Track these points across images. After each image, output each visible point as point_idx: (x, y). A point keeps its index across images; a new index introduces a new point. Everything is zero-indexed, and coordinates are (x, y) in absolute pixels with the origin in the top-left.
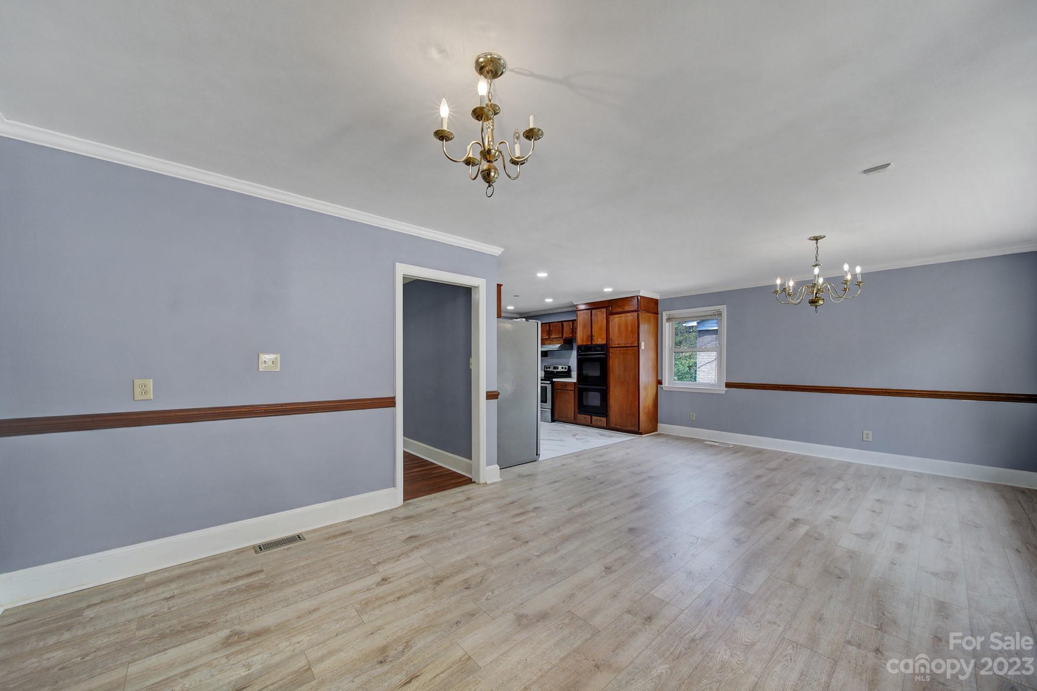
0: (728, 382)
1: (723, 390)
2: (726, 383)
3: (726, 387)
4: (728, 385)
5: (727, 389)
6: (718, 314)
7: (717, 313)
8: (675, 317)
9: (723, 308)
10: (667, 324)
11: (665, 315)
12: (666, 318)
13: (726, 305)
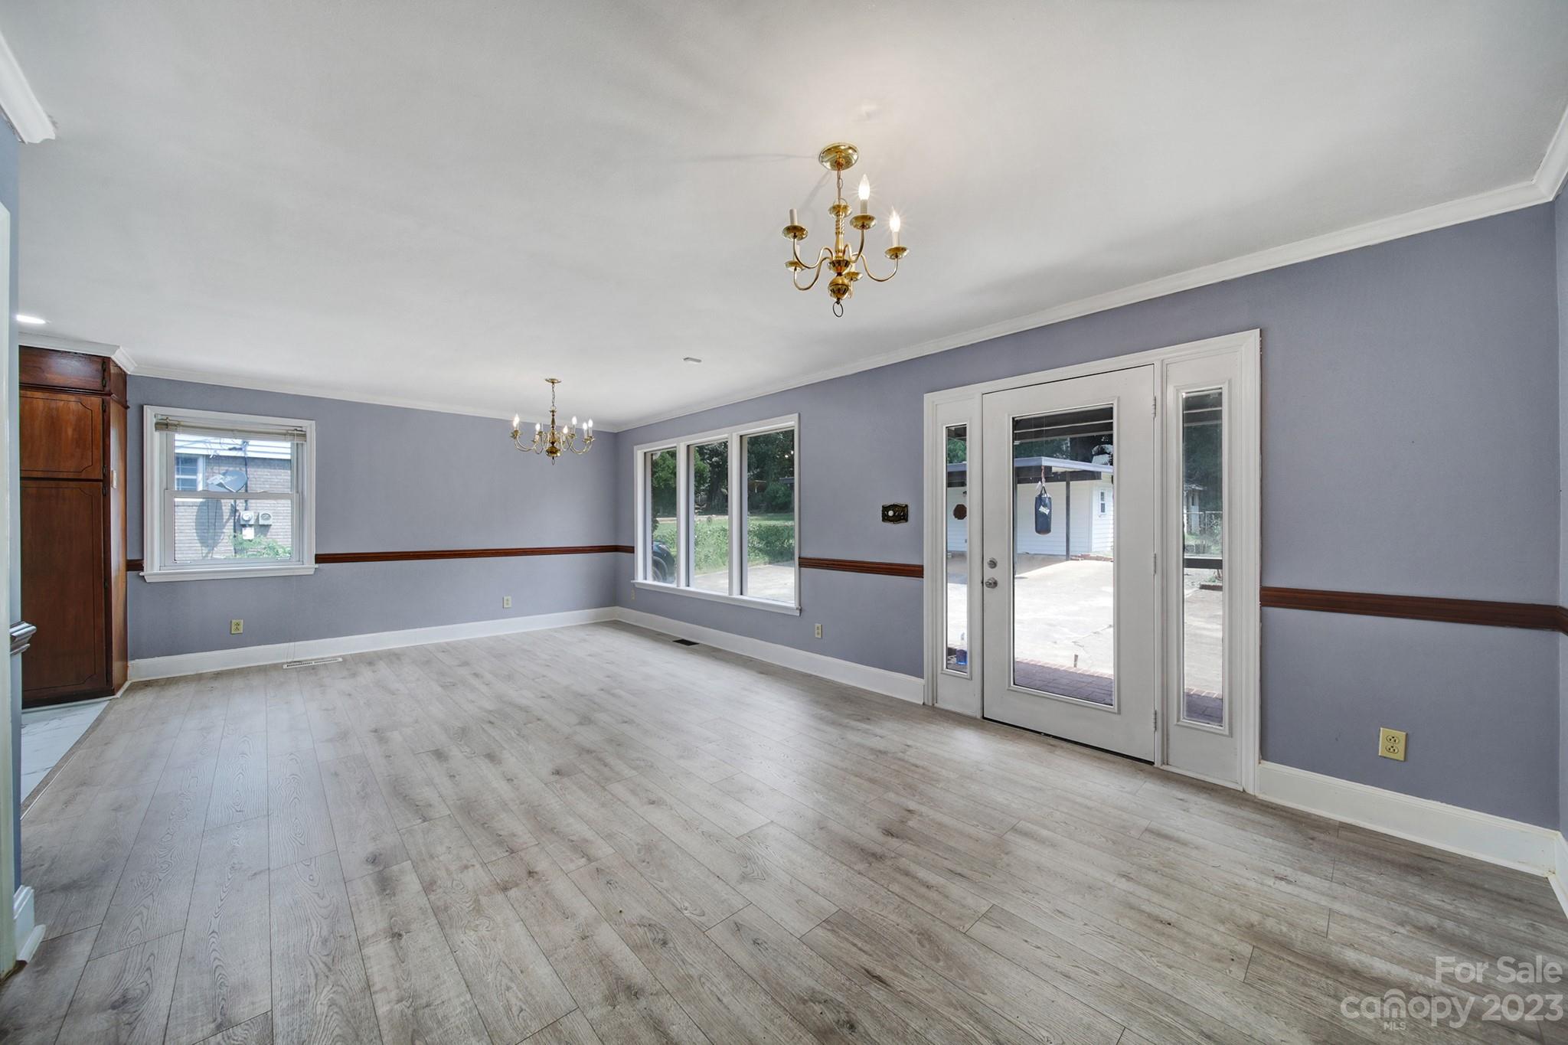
0: (319, 553)
1: (310, 566)
2: (316, 555)
3: (316, 563)
4: (320, 559)
5: (317, 566)
6: (298, 435)
7: (295, 432)
8: (182, 423)
9: (310, 426)
10: (157, 434)
11: (151, 415)
12: (154, 421)
13: (314, 422)
